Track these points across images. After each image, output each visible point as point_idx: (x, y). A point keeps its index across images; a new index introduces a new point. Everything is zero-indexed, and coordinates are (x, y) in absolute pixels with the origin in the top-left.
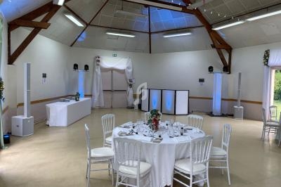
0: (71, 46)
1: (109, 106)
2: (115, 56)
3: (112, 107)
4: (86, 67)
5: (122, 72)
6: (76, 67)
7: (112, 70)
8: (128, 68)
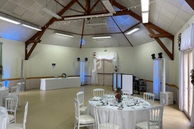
0: (81, 47)
1: (102, 84)
2: (106, 51)
3: (104, 85)
4: (86, 59)
5: (110, 61)
6: (79, 59)
7: (104, 60)
8: (114, 58)
